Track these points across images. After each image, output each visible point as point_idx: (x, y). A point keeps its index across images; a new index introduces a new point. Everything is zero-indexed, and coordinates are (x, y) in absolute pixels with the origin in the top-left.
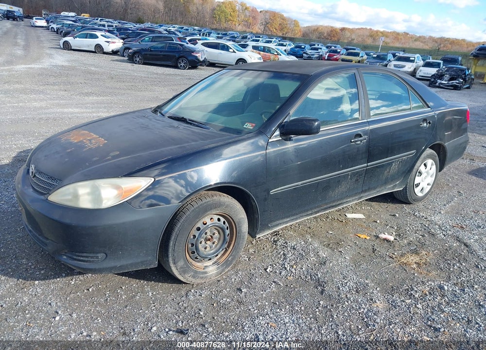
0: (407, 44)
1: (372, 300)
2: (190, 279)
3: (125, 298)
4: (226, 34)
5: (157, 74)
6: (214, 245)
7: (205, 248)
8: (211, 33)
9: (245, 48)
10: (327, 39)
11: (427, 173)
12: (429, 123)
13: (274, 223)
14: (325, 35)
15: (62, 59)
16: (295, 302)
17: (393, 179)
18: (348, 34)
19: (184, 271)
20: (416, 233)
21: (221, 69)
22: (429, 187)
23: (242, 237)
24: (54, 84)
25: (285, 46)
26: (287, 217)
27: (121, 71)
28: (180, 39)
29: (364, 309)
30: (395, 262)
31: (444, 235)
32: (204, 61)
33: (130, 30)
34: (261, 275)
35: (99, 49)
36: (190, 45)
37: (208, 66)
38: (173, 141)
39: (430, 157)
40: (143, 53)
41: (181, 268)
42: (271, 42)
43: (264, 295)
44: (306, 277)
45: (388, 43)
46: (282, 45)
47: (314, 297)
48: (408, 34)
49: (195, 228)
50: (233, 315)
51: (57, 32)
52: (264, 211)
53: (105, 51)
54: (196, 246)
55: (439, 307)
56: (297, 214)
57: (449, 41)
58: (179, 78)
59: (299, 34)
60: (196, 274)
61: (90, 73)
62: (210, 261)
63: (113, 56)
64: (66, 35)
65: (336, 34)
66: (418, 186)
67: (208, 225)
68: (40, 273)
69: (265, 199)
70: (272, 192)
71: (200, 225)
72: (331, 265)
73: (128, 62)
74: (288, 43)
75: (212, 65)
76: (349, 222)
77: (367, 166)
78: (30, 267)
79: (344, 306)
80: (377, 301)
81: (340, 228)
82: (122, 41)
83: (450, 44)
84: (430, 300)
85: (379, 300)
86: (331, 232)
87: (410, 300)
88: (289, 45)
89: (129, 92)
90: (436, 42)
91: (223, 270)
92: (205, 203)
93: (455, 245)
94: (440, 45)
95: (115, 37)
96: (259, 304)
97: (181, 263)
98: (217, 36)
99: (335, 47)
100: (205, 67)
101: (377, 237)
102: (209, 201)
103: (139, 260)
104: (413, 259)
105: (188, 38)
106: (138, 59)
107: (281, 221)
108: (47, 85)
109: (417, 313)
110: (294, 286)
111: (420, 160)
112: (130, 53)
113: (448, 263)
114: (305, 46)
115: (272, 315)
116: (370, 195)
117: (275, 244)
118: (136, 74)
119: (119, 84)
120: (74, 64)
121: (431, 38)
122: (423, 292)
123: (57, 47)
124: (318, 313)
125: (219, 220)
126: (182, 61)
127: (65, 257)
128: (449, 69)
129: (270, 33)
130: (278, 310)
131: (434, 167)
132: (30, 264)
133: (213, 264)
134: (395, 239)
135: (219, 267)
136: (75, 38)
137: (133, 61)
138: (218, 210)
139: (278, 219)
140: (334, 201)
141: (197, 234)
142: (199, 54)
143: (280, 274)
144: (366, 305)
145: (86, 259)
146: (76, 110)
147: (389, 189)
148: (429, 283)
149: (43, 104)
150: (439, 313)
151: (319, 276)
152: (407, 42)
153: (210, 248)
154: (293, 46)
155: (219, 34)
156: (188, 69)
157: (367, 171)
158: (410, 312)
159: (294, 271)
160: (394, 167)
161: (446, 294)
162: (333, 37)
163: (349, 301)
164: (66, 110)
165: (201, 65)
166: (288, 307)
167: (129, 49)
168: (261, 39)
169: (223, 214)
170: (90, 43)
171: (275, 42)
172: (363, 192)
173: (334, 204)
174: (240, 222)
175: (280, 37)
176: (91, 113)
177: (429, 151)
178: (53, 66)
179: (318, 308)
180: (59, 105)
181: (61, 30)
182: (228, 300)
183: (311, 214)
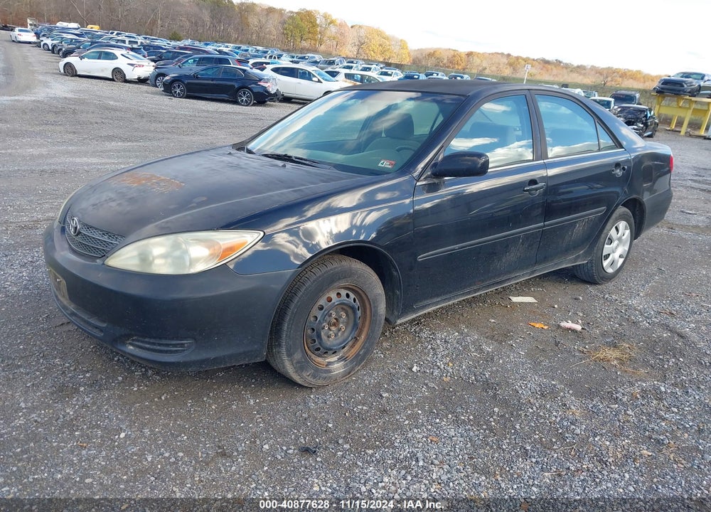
0: (560, 76)
1: (565, 405)
2: (310, 379)
3: (216, 408)
4: (303, 58)
5: (208, 111)
6: (341, 332)
7: (329, 337)
8: (281, 55)
9: (334, 76)
10: (448, 67)
11: (620, 239)
12: (624, 169)
13: (421, 304)
14: (445, 61)
15: (63, 89)
16: (459, 410)
17: (576, 246)
18: (477, 61)
19: (301, 367)
20: (610, 321)
21: (300, 107)
22: (621, 261)
23: (378, 322)
24: (55, 124)
25: (391, 75)
26: (438, 296)
27: (154, 106)
28: (240, 61)
29: (556, 417)
30: (589, 357)
31: (649, 323)
32: (275, 94)
33: (163, 49)
34: (406, 376)
35: (118, 75)
36: (256, 71)
37: (281, 101)
38: (282, 183)
39: (622, 217)
40: (186, 82)
41: (298, 362)
42: (370, 69)
43: (414, 402)
44: (469, 378)
45: (534, 75)
46: (386, 74)
47: (485, 403)
48: (560, 62)
49: (316, 307)
50: (375, 428)
51: (53, 50)
52: (409, 286)
53: (127, 78)
54: (317, 332)
55: (656, 414)
56: (450, 292)
57: (618, 73)
58: (241, 117)
59: (408, 60)
60: (317, 372)
61: (107, 109)
62: (334, 355)
63: (140, 86)
64: (67, 54)
65: (461, 60)
66: (607, 258)
67: (334, 303)
68: (85, 377)
69: (411, 269)
70: (421, 258)
71: (322, 302)
72: (501, 362)
73: (162, 95)
74: (394, 71)
75: (287, 100)
76: (516, 308)
77: (544, 226)
78: (69, 369)
79: (528, 414)
80: (572, 407)
81: (504, 316)
82: (153, 64)
83: (620, 77)
84: (644, 405)
85: (574, 406)
86: (493, 321)
87: (617, 406)
88: (397, 74)
89: (169, 136)
90: (601, 74)
91: (353, 369)
92: (331, 270)
93: (665, 335)
94: (607, 77)
95: (143, 58)
96: (409, 412)
97: (298, 356)
98: (291, 60)
99: (462, 77)
100: (277, 103)
101: (559, 327)
102: (336, 268)
103: (242, 350)
104: (612, 354)
105: (252, 61)
106: (178, 91)
107: (429, 302)
108: (46, 124)
109: (628, 421)
110: (454, 390)
111: (611, 221)
112: (166, 81)
113: (660, 359)
114: (419, 76)
115: (430, 427)
116: (545, 268)
117: (418, 336)
118: (177, 112)
119: (154, 125)
120: (82, 96)
121: (593, 68)
122: (632, 394)
123: (55, 71)
124: (493, 424)
125: (348, 296)
126: (244, 93)
127: (131, 347)
128: (623, 109)
129: (366, 58)
130: (438, 420)
131: (628, 232)
132: (67, 365)
133: (338, 359)
134: (582, 329)
135: (346, 364)
136: (82, 58)
137: (171, 93)
138: (347, 282)
139: (426, 299)
140: (499, 275)
141: (319, 314)
142: (268, 84)
143: (432, 373)
144: (557, 411)
145: (166, 348)
146: (95, 160)
147: (571, 261)
148: (639, 383)
149: (44, 151)
150: (659, 421)
151: (487, 376)
152: (560, 74)
153: (335, 336)
154: (401, 76)
155: (293, 57)
156: (254, 105)
157: (543, 234)
158: (619, 421)
159: (451, 370)
160: (579, 229)
161: (664, 397)
162: (457, 64)
163: (534, 407)
164: (78, 160)
165: (272, 100)
166: (450, 416)
167: (164, 75)
168: (354, 65)
169: (354, 288)
170: (104, 67)
171: (375, 69)
172: (536, 263)
173: (499, 280)
174: (375, 301)
175: (381, 62)
176: (116, 164)
177: (622, 210)
178: (51, 98)
179: (492, 417)
180: (68, 153)
181: (59, 47)
182: (365, 408)
183: (469, 293)
